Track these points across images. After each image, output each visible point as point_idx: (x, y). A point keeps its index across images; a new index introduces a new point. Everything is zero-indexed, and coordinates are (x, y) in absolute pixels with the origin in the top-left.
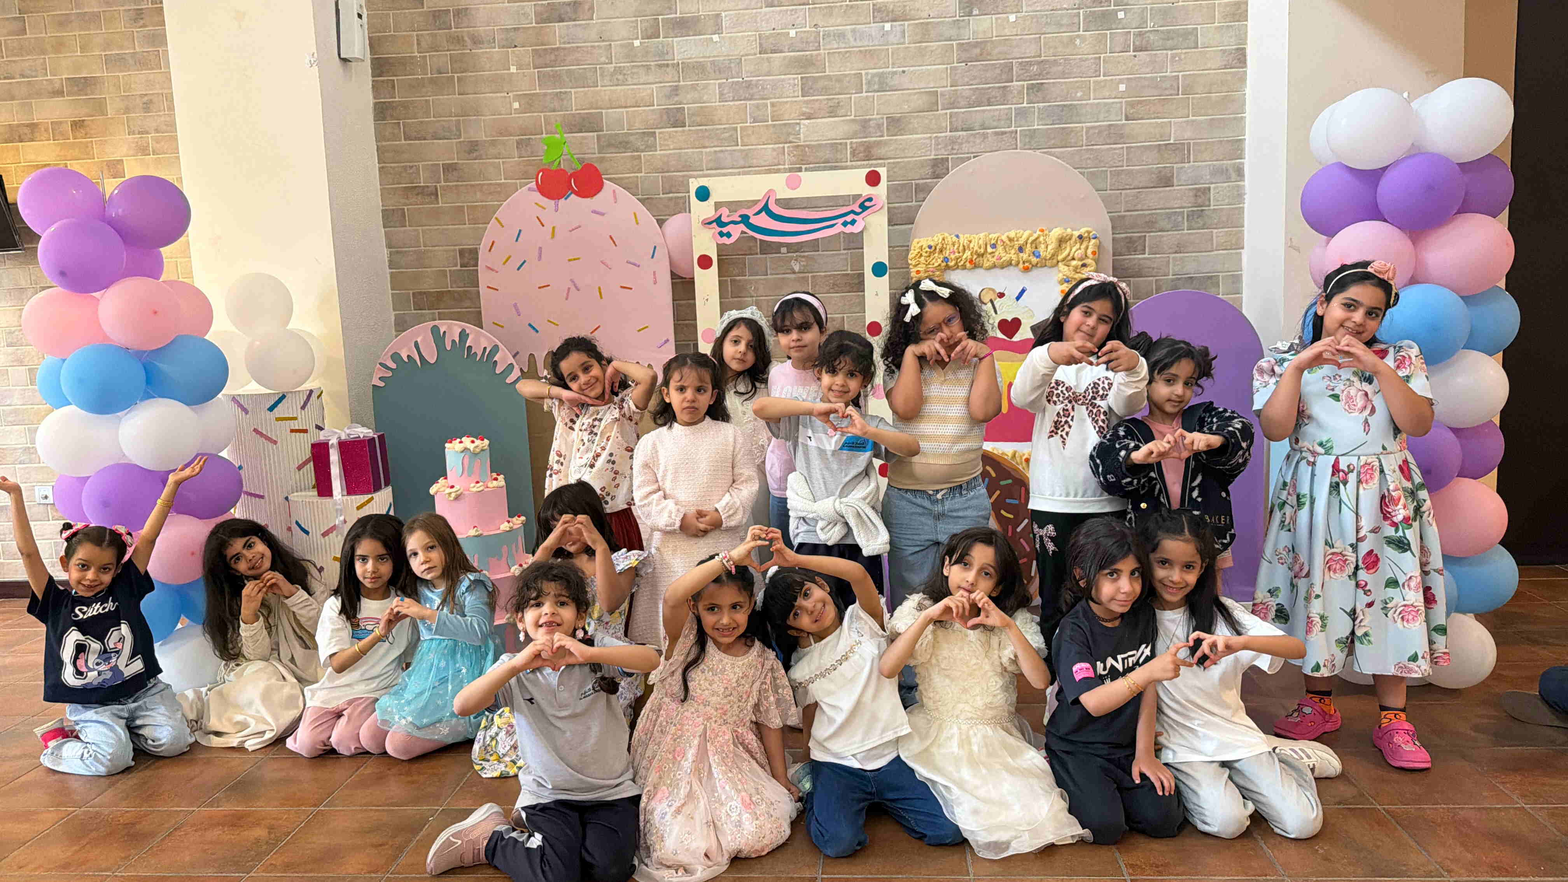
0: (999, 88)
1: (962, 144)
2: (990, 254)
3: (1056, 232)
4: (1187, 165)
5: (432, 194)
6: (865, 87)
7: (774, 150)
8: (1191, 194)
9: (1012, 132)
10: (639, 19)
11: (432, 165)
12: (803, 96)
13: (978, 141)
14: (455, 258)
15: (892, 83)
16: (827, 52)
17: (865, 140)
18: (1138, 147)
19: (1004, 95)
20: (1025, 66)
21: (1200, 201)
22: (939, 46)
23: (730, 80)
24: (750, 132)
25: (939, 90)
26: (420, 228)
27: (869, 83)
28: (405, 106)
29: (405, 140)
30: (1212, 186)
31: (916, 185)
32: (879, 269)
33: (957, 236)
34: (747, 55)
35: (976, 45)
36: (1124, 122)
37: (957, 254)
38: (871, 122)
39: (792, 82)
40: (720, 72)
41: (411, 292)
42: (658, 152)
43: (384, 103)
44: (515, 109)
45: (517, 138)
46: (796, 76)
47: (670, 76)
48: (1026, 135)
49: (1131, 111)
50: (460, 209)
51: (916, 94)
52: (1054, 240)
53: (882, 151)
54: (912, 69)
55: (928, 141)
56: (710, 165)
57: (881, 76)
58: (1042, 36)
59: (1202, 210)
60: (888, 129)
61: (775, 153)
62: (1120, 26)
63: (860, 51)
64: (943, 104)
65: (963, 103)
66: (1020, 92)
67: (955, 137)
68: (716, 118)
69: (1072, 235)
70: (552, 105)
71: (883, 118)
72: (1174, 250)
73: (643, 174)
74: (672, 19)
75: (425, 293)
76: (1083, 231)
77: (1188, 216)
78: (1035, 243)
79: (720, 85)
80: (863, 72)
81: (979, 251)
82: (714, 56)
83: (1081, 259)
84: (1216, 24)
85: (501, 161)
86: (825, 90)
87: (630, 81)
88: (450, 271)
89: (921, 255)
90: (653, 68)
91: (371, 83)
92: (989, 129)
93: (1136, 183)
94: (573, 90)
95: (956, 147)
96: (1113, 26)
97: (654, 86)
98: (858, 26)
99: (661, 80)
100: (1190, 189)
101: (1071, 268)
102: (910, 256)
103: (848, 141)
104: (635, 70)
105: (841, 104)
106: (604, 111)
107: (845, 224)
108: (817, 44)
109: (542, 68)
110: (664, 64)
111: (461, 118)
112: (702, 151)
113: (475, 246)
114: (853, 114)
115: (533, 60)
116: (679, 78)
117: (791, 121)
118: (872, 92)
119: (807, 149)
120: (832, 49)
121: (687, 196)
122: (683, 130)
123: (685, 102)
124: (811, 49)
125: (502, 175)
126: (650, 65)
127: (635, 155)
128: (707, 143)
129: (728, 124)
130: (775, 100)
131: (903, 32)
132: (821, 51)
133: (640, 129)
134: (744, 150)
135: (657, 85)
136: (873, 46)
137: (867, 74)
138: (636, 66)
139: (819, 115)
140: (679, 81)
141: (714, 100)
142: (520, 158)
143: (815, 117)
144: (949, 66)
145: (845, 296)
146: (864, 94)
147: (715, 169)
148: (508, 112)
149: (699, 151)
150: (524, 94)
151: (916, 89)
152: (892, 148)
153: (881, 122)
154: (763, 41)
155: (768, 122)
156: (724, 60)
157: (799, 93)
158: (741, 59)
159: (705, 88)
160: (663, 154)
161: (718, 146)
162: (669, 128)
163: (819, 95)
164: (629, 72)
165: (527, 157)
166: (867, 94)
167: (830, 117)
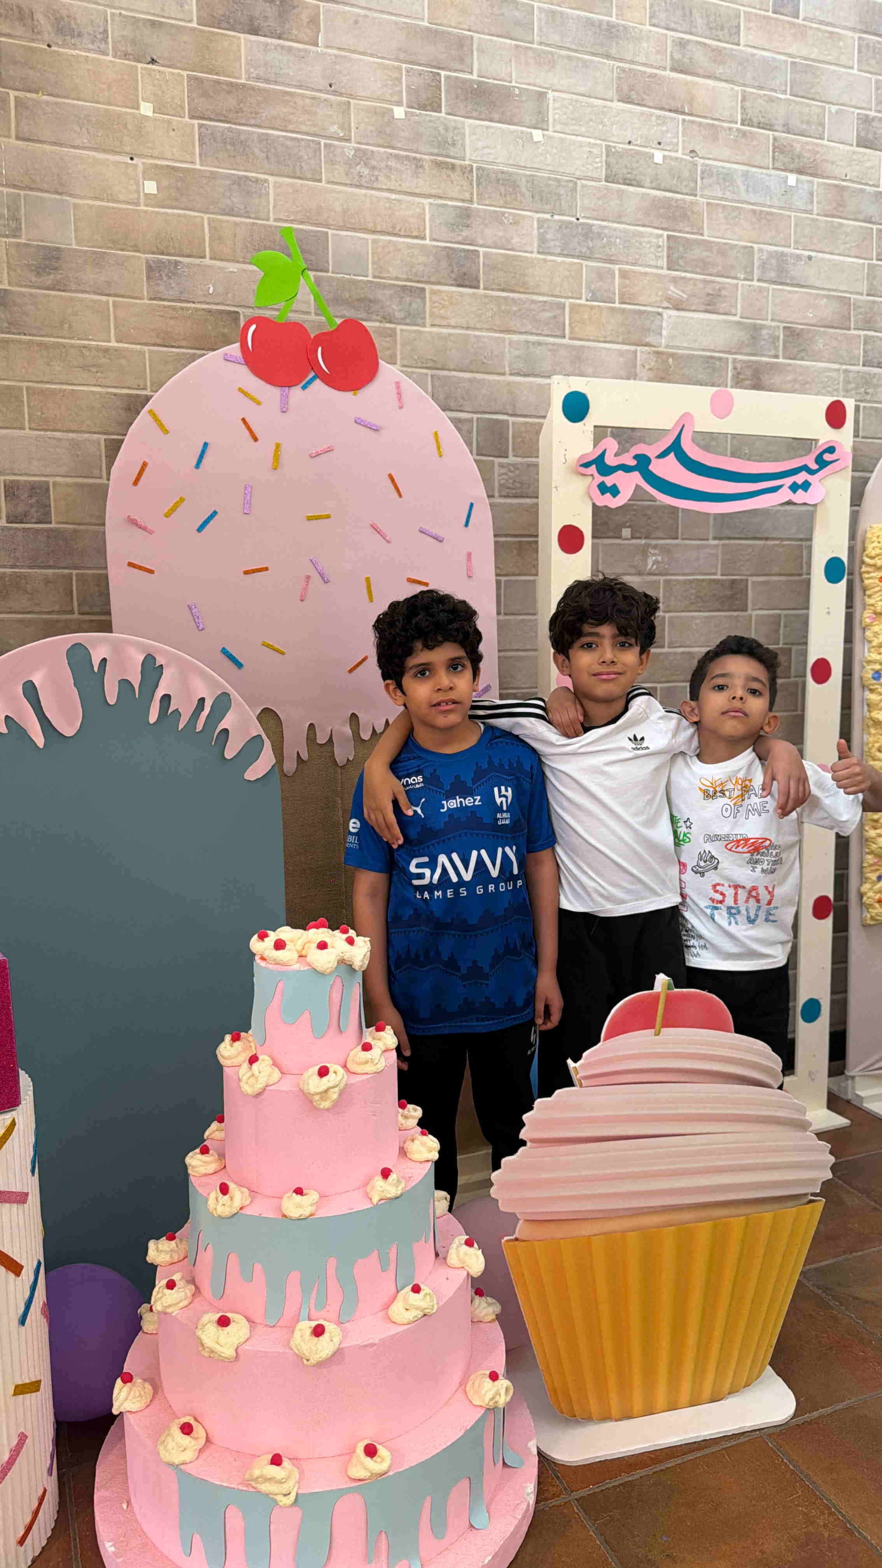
1: (876, 386)
6: (757, 273)
7: (621, 353)
10: (404, 66)
12: (669, 269)
15: (792, 273)
16: (705, 200)
17: (753, 358)
22: (856, 227)
23: (556, 217)
24: (586, 317)
25: (852, 296)
27: (763, 266)
32: (834, 570)
34: (586, 178)
38: (764, 332)
39: (654, 240)
40: (541, 200)
42: (427, 329)
44: (147, 195)
45: (149, 256)
46: (660, 232)
47: (456, 189)
50: (12, 395)
51: (825, 296)
53: (777, 381)
54: (820, 255)
55: (834, 375)
56: (520, 365)
57: (781, 257)
60: (785, 347)
61: (622, 360)
63: (754, 212)
64: (856, 322)
67: (869, 374)
68: (531, 282)
70: (228, 202)
71: (778, 327)
74: (465, 81)
79: (540, 223)
80: (755, 246)
82: (533, 169)
85: (111, 299)
86: (703, 266)
87: (383, 183)
90: (427, 167)
94: (271, 179)
95: (870, 391)
97: (426, 201)
98: (754, 170)
99: (440, 192)
103: (730, 356)
104: (392, 163)
105: (724, 293)
106: (330, 232)
107: (794, 488)
108: (692, 185)
109: (211, 120)
110: (446, 163)
111: (22, 193)
112: (504, 339)
113: (44, 479)
114: (739, 312)
115: (191, 99)
116: (472, 194)
117: (649, 309)
118: (765, 281)
119: (671, 360)
120: (713, 198)
121: (475, 419)
122: (474, 294)
123: (481, 242)
124: (685, 191)
125: (112, 331)
126: (420, 160)
127: (385, 328)
128: (514, 324)
129: (553, 296)
130: (627, 267)
131: (812, 194)
132: (698, 198)
133: (397, 279)
134: (573, 347)
135: (431, 200)
136: (770, 206)
137: (761, 250)
138: (396, 156)
139: (691, 305)
140: (471, 201)
141: (530, 250)
142: (154, 299)
143: (683, 306)
144: (867, 262)
145: (711, 617)
146: (755, 283)
147: (525, 375)
148: (134, 196)
149: (499, 338)
150: (168, 166)
151: (823, 289)
152: (789, 378)
153: (777, 333)
154: (612, 160)
155: (614, 303)
156: (550, 179)
157: (664, 262)
158: (576, 183)
159: (516, 223)
160: (439, 334)
161: (532, 334)
162: (452, 285)
163: (693, 272)
164: (383, 165)
165: (169, 301)
166: (758, 284)
167: (707, 311)
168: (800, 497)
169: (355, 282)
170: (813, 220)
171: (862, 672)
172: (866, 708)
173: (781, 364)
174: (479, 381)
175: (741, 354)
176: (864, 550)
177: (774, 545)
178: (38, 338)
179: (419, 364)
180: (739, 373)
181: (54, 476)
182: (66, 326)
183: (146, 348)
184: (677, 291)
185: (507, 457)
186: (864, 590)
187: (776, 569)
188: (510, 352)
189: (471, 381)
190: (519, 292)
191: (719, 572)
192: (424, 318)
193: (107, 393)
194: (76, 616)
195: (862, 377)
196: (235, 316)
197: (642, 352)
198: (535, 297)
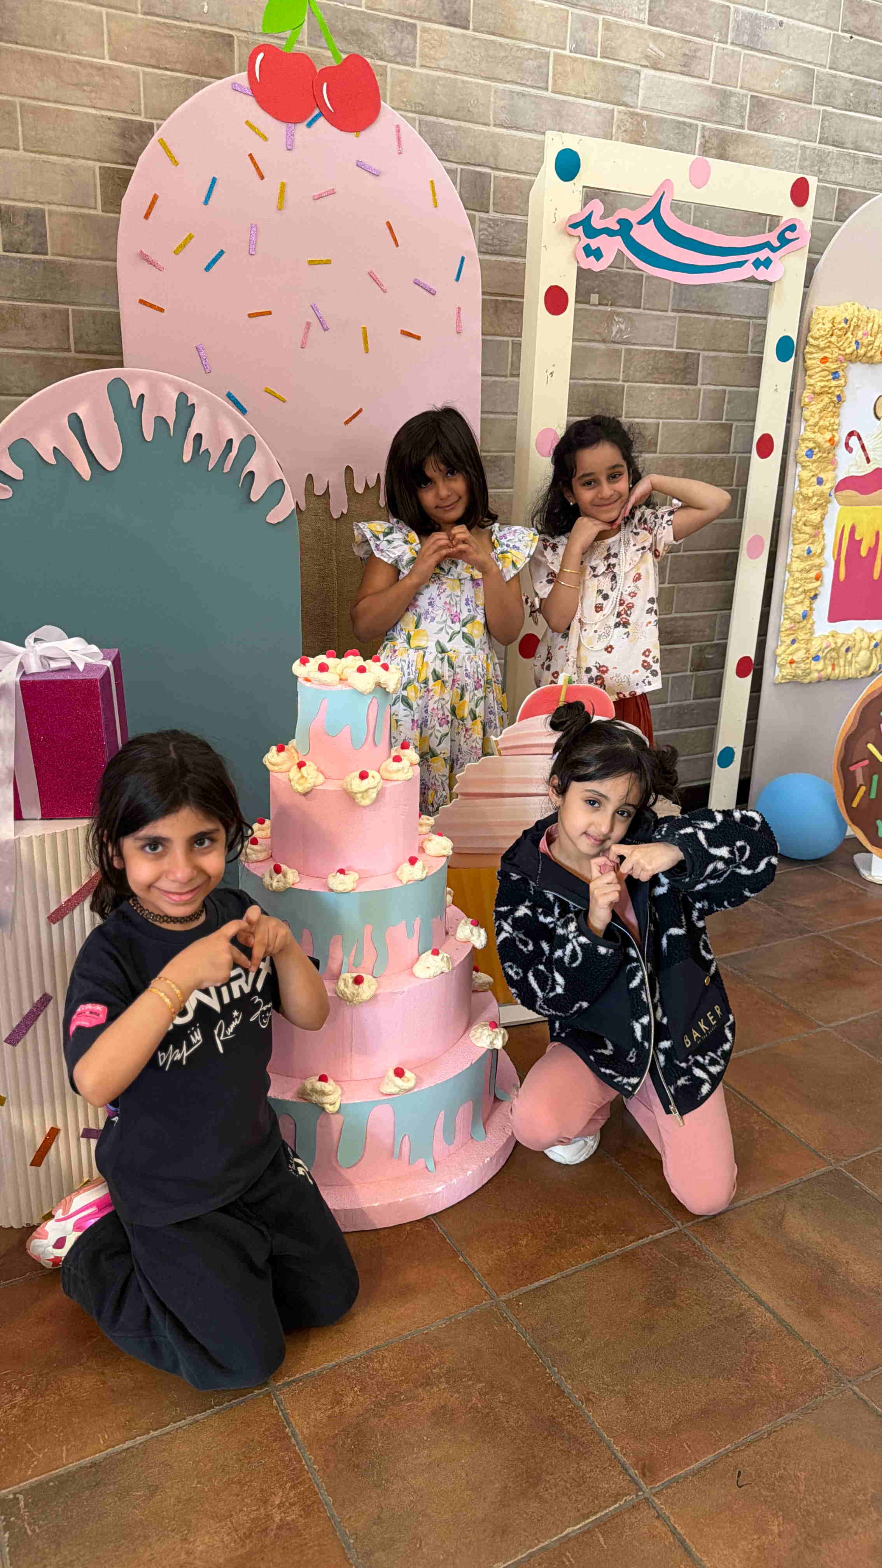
6: (731, 35)
7: (599, 111)
12: (650, 24)
15: (764, 39)
17: (721, 127)
24: (569, 69)
25: (816, 68)
27: (738, 29)
35: (867, 8)
37: (870, 338)
38: (733, 99)
51: (792, 66)
54: (792, 22)
57: (755, 20)
60: (750, 116)
64: (817, 96)
65: (839, 100)
68: (519, 26)
71: (746, 96)
80: (732, 6)
86: (681, 23)
102: (816, 332)
105: (699, 54)
107: (757, 264)
112: (490, 86)
113: (39, 206)
114: (712, 76)
117: (627, 65)
118: (738, 45)
119: (645, 123)
121: (459, 170)
122: (464, 35)
125: (106, 47)
128: (500, 71)
129: (537, 44)
130: (611, 18)
133: (389, 11)
134: (555, 101)
137: (736, 11)
139: (669, 65)
142: (148, 14)
143: (659, 66)
144: (832, 33)
145: (664, 389)
146: (729, 46)
147: (507, 128)
149: (487, 85)
151: (790, 58)
153: (744, 102)
155: (596, 56)
157: (645, 16)
160: (426, 76)
161: (517, 83)
162: (441, 23)
163: (672, 29)
165: (164, 17)
166: (731, 47)
167: (682, 73)
168: (762, 274)
169: (349, 12)
171: (796, 449)
172: (797, 483)
173: (747, 135)
174: (465, 130)
175: (710, 122)
176: (809, 331)
177: (726, 321)
178: (32, 49)
179: (409, 108)
180: (707, 142)
181: (49, 203)
182: (58, 37)
183: (140, 68)
184: (656, 49)
185: (488, 212)
186: (806, 370)
187: (724, 346)
188: (495, 103)
189: (457, 129)
190: (508, 37)
191: (675, 345)
192: (415, 57)
193: (102, 116)
194: (73, 354)
195: (817, 155)
196: (228, 41)
197: (619, 112)
198: (522, 44)
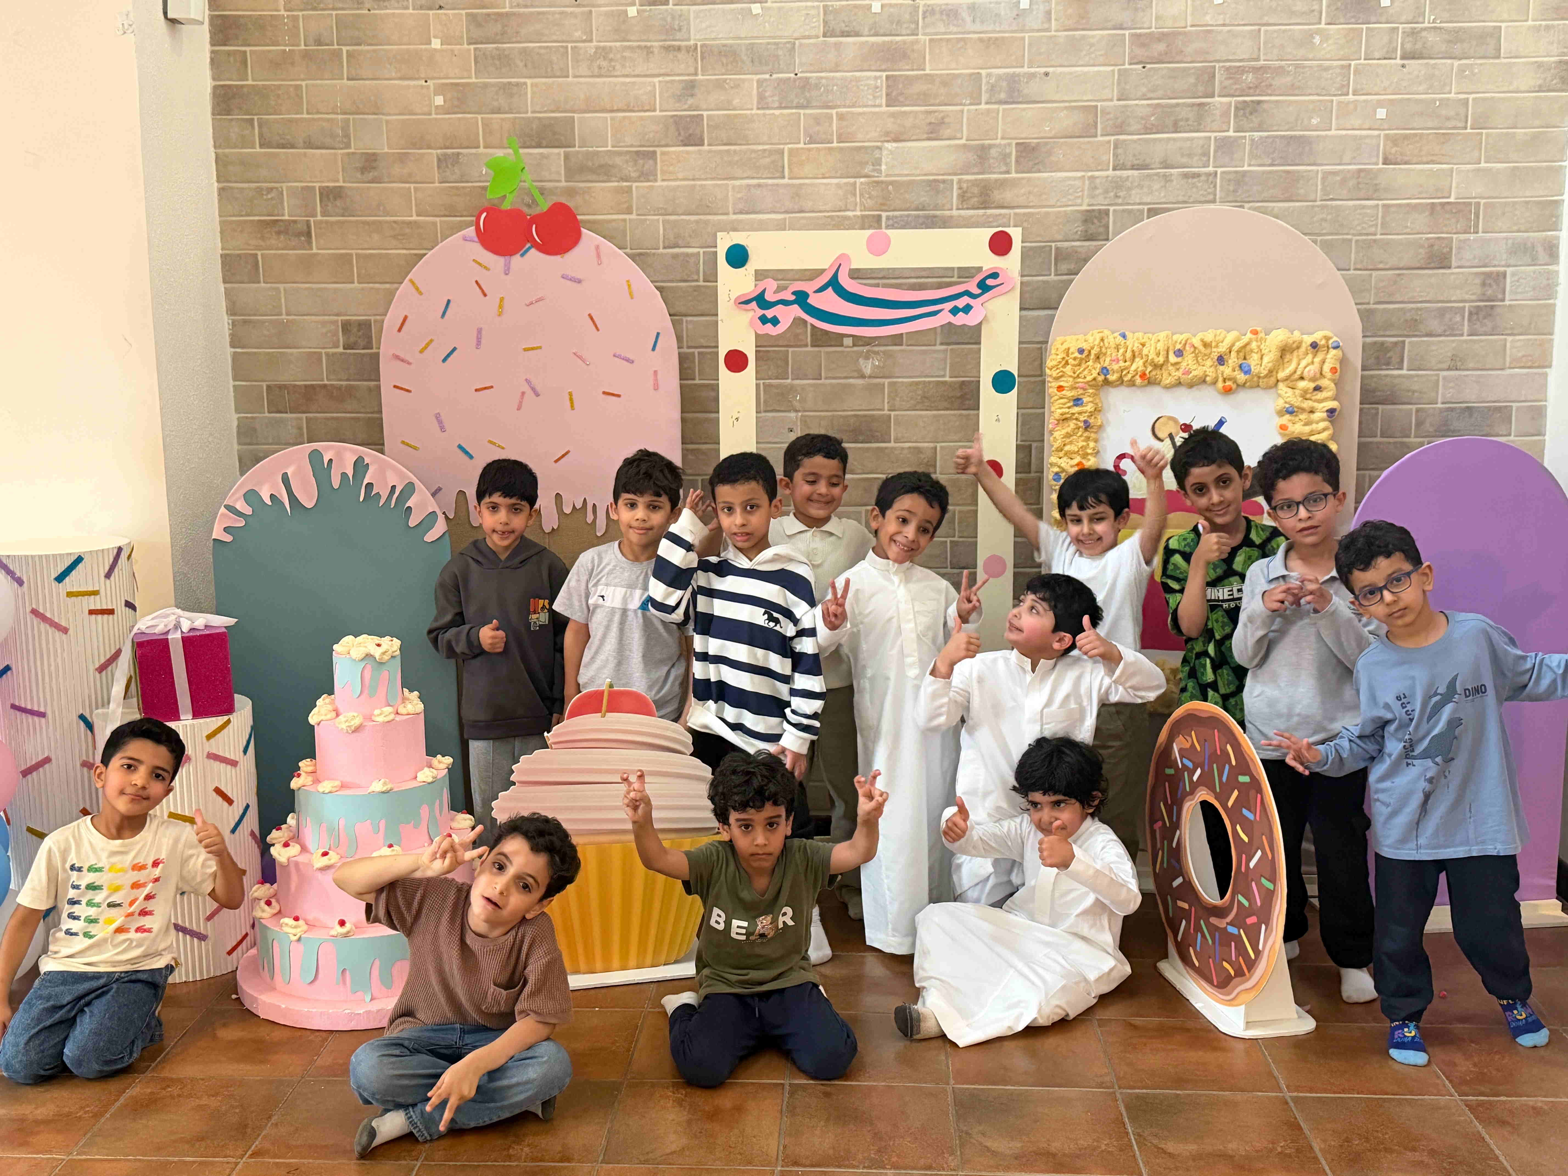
0: (1193, 105)
1: (1129, 189)
2: (1172, 365)
3: (1278, 337)
4: (1472, 237)
5: (299, 234)
6: (984, 98)
7: (838, 186)
8: (1478, 281)
9: (1208, 175)
11: (303, 188)
12: (887, 106)
13: (1156, 186)
14: (335, 334)
15: (1026, 91)
16: (927, 38)
17: (981, 177)
18: (1400, 205)
19: (1200, 119)
20: (1234, 73)
21: (1489, 292)
22: (1103, 36)
23: (775, 76)
24: (803, 158)
25: (1099, 104)
26: (281, 286)
27: (992, 89)
28: (262, 92)
29: (261, 146)
30: (1509, 270)
31: (1057, 249)
32: (1003, 382)
33: (1124, 336)
34: (805, 37)
35: (1162, 37)
36: (1381, 166)
37: (1122, 364)
38: (993, 151)
39: (873, 82)
40: (760, 63)
41: (264, 385)
42: (659, 183)
43: (229, 86)
44: (437, 107)
45: (439, 151)
46: (878, 74)
47: (683, 66)
48: (1229, 180)
49: (1393, 150)
50: (346, 260)
51: (1066, 108)
52: (1274, 349)
53: (1008, 196)
54: (1059, 70)
55: (1078, 183)
56: (741, 206)
57: (1011, 79)
58: (1263, 28)
59: (1492, 307)
60: (1017, 161)
61: (840, 192)
62: (1383, 19)
63: (981, 40)
64: (1104, 129)
65: (1135, 127)
66: (1226, 114)
67: (1120, 177)
68: (752, 134)
69: (1301, 343)
70: (496, 104)
71: (1010, 144)
72: (1445, 366)
73: (633, 216)
75: (285, 386)
76: (1317, 336)
77: (1470, 313)
78: (1244, 352)
79: (759, 82)
80: (984, 72)
81: (1156, 360)
82: (753, 37)
83: (1313, 379)
84: (1530, 23)
85: (412, 186)
86: (924, 99)
87: (619, 70)
88: (327, 354)
89: (1067, 363)
90: (656, 51)
91: (208, 55)
92: (1173, 168)
93: (1393, 261)
94: (529, 81)
95: (1121, 194)
96: (1373, 19)
97: (656, 80)
99: (668, 71)
100: (1477, 274)
101: (1297, 392)
102: (1050, 363)
103: (955, 178)
104: (625, 54)
105: (947, 120)
106: (576, 115)
107: (955, 311)
108: (913, 26)
109: (482, 43)
110: (673, 46)
111: (351, 117)
112: (728, 185)
113: (367, 318)
114: (965, 136)
115: (468, 31)
116: (696, 69)
117: (865, 144)
118: (995, 103)
119: (890, 187)
120: (936, 34)
121: (702, 253)
122: (699, 150)
123: (705, 107)
124: (904, 32)
126: (651, 46)
127: (622, 187)
128: (736, 172)
129: (770, 144)
130: (845, 110)
131: (1049, 13)
132: (920, 37)
133: (632, 146)
134: (793, 185)
135: (661, 79)
136: (999, 32)
137: (989, 75)
138: (629, 47)
139: (911, 135)
140: (696, 74)
141: (749, 106)
142: (443, 182)
143: (902, 138)
144: (1117, 68)
145: (938, 415)
146: (983, 106)
147: (746, 213)
148: (426, 109)
149: (723, 184)
150: (452, 84)
151: (1063, 101)
152: (1023, 191)
153: (1008, 151)
154: (831, 17)
155: (832, 143)
156: (768, 44)
157: (882, 101)
158: (794, 44)
159: (737, 86)
160: (667, 187)
161: (753, 178)
162: (679, 146)
163: (913, 106)
164: (619, 56)
165: (453, 182)
166: (988, 106)
167: (929, 139)
168: (962, 319)
169: (598, 153)
170: (1051, 37)
173: (1014, 179)
175: (967, 174)
178: (364, 218)
179: (651, 212)
180: (964, 192)
181: (374, 315)
182: (381, 208)
183: (438, 219)
184: (896, 125)
188: (733, 196)
189: (697, 222)
190: (740, 144)
191: (947, 374)
192: (656, 175)
197: (861, 182)
198: (755, 147)
